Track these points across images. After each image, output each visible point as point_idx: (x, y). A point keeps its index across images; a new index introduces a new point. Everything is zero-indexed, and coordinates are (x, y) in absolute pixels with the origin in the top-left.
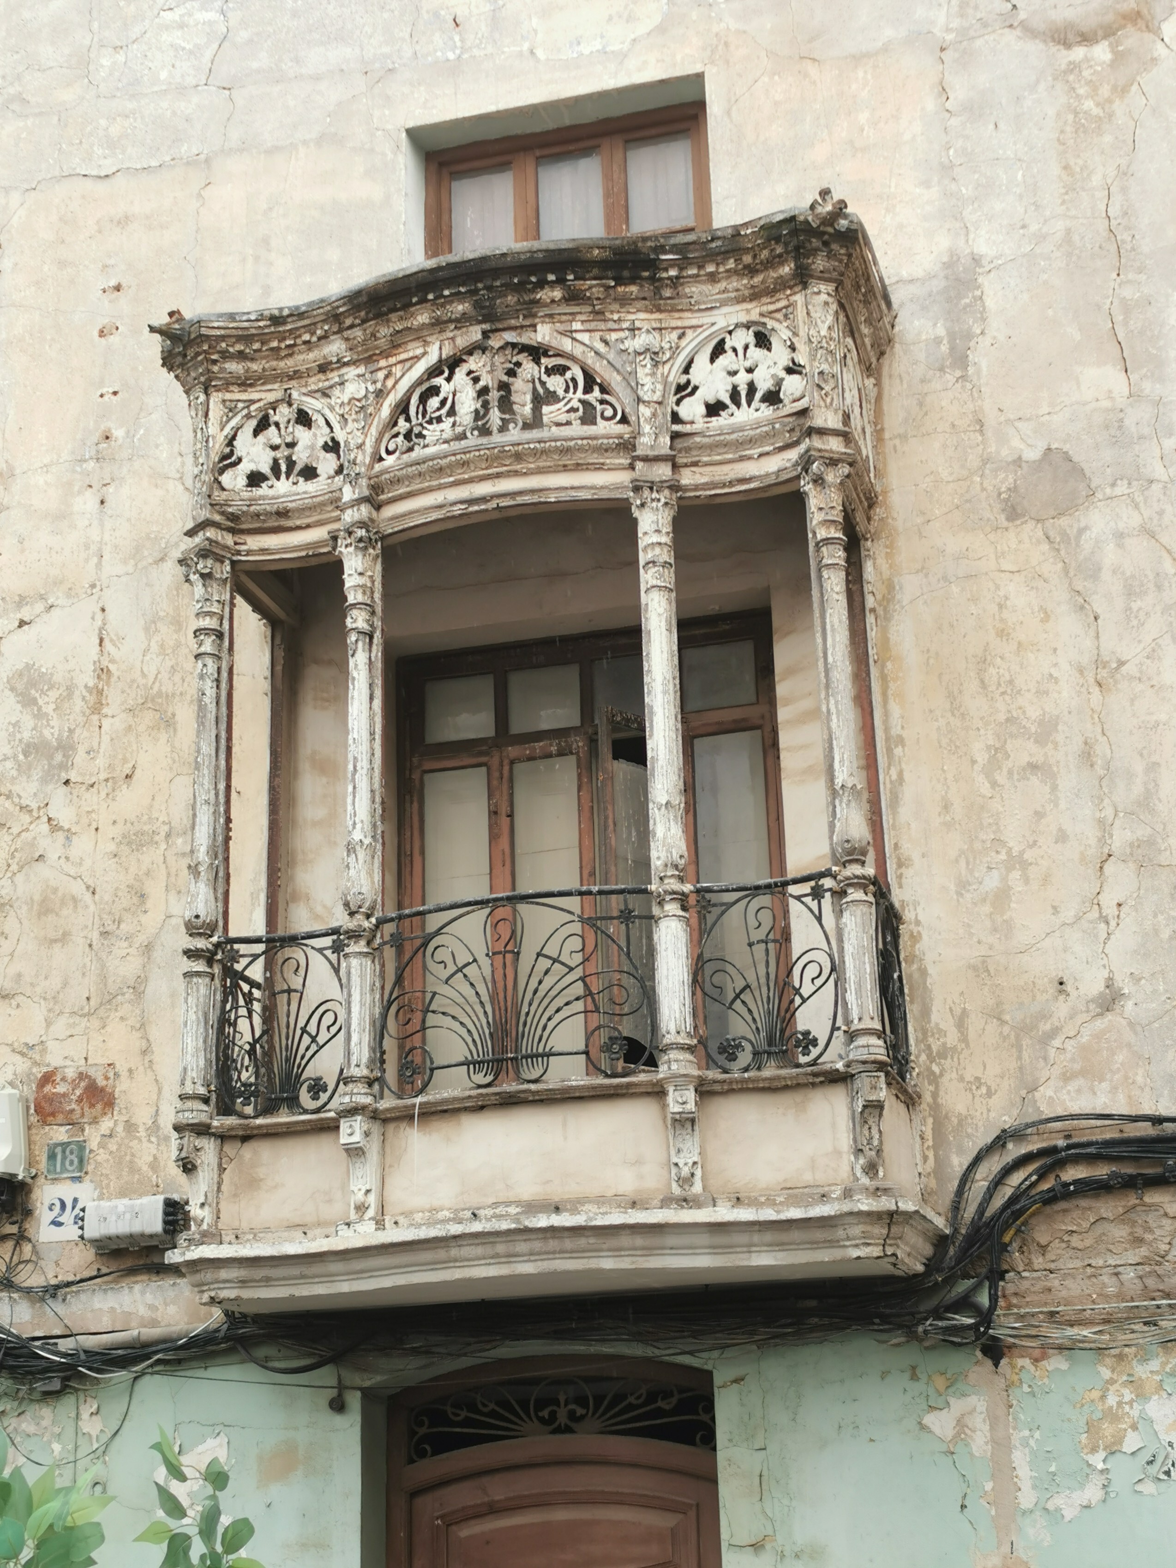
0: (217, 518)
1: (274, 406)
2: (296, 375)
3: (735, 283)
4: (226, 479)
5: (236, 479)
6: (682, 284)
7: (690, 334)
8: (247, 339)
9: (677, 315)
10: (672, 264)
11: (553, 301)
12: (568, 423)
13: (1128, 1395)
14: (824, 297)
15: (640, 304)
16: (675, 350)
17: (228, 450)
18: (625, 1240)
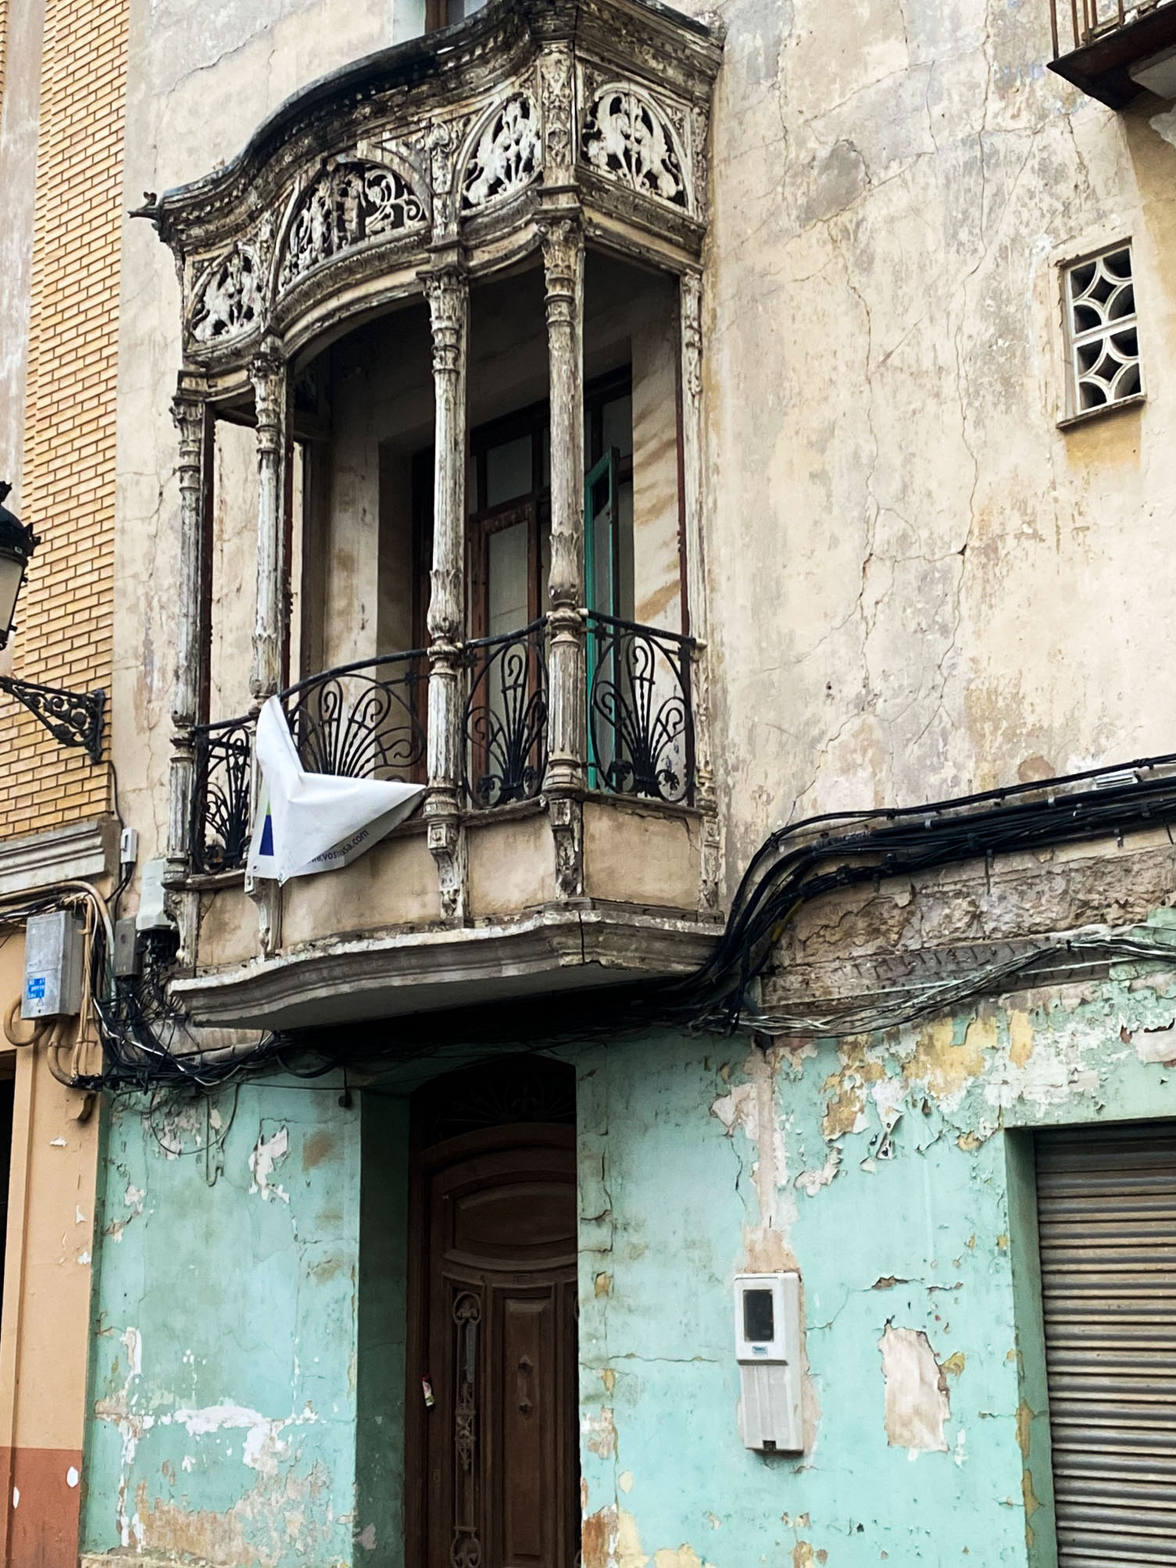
0: (192, 368)
1: (229, 258)
2: (238, 228)
3: (501, 60)
4: (198, 333)
5: (204, 331)
6: (463, 72)
7: (474, 118)
8: (199, 205)
9: (464, 103)
10: (449, 57)
11: (365, 118)
12: (383, 230)
13: (859, 1079)
14: (556, 56)
15: (432, 101)
16: (462, 139)
17: (199, 306)
18: (404, 962)
